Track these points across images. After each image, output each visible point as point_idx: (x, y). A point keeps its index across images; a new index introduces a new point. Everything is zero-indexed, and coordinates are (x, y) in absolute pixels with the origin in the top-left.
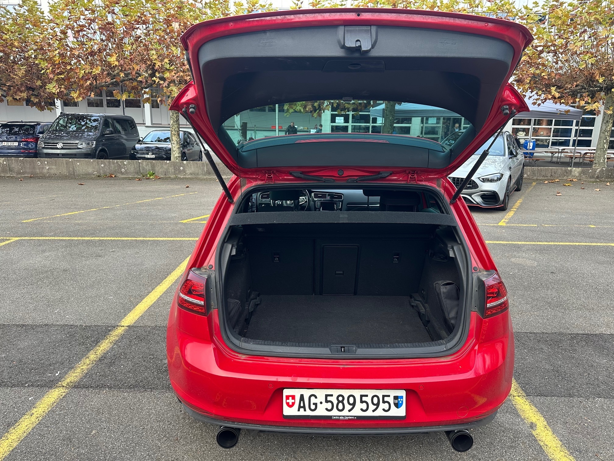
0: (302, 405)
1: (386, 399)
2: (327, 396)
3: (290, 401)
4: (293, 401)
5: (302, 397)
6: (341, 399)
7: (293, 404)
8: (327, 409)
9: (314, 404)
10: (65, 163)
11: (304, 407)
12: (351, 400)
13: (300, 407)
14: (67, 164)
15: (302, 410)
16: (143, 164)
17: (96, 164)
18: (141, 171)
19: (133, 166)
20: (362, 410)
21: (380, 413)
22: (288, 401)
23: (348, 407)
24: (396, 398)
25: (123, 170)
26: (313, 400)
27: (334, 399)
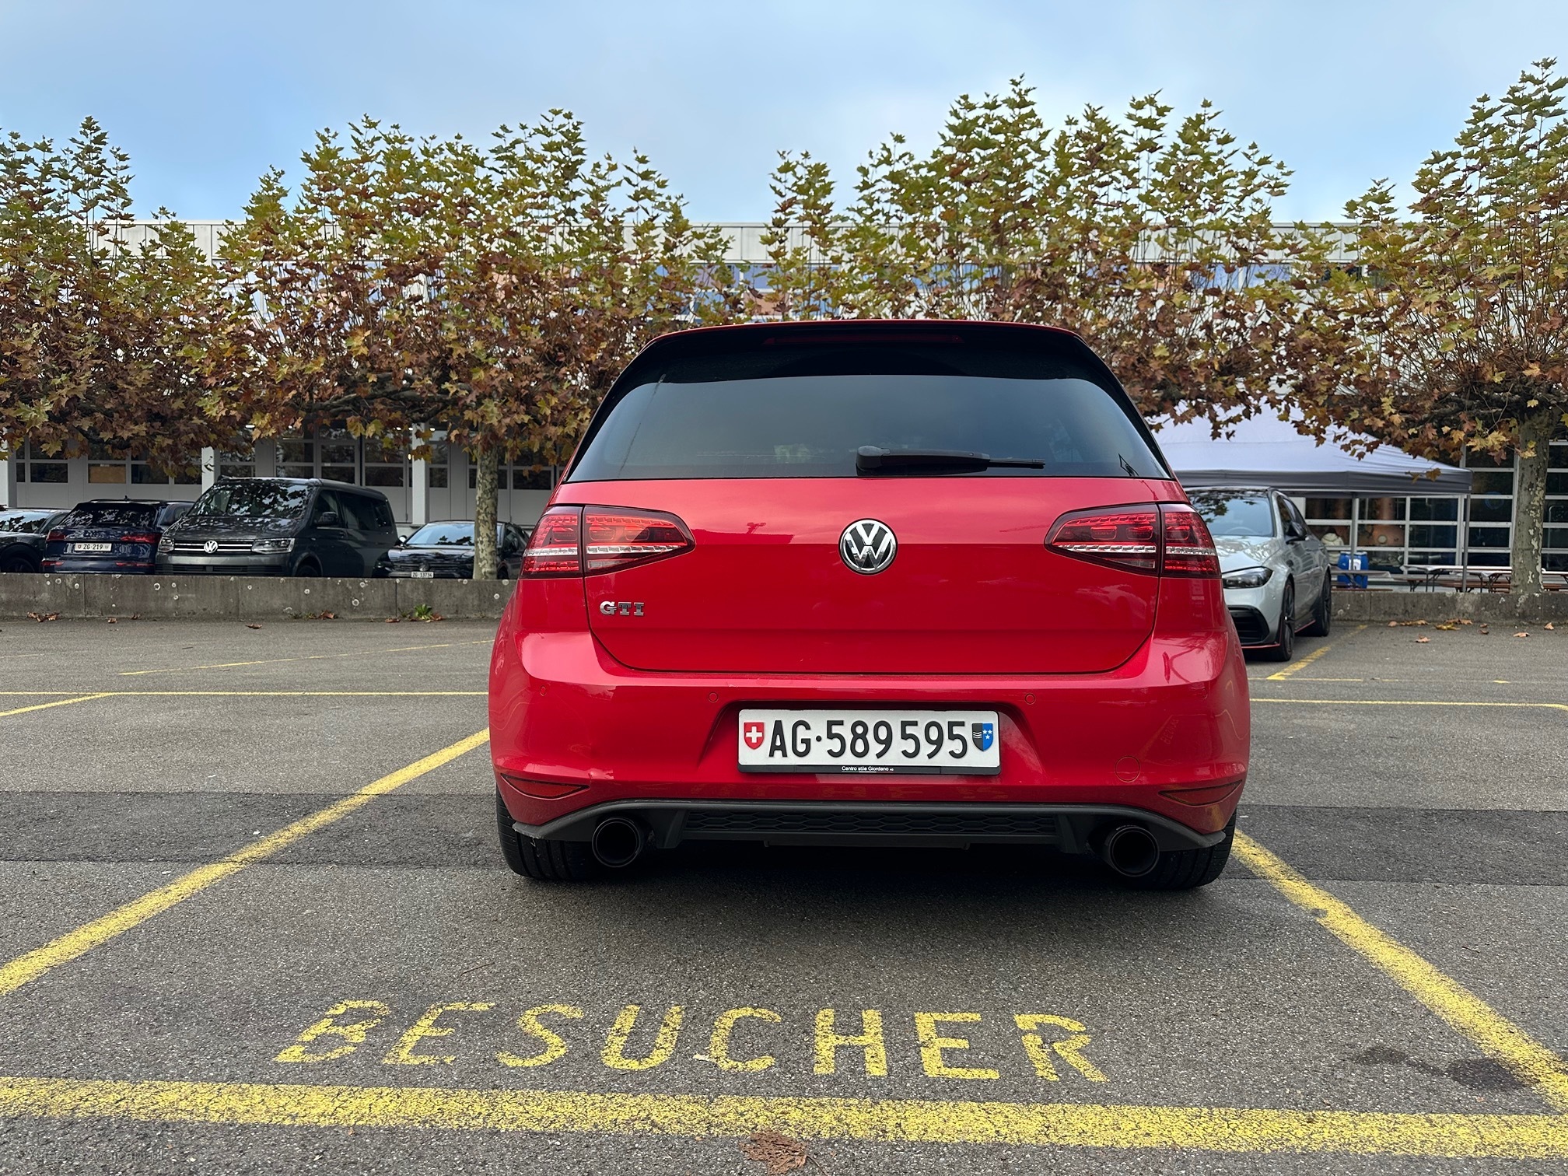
0: (778, 743)
1: (956, 730)
2: (830, 724)
3: (754, 735)
4: (760, 735)
5: (778, 728)
6: (859, 730)
7: (760, 741)
8: (830, 752)
9: (803, 741)
10: (218, 586)
11: (783, 748)
12: (883, 733)
13: (774, 748)
14: (223, 587)
15: (778, 753)
16: (405, 587)
17: (293, 588)
18: (400, 605)
19: (381, 593)
20: (905, 753)
21: (943, 760)
22: (748, 735)
23: (875, 748)
24: (977, 728)
25: (356, 602)
26: (802, 732)
27: (845, 731)
